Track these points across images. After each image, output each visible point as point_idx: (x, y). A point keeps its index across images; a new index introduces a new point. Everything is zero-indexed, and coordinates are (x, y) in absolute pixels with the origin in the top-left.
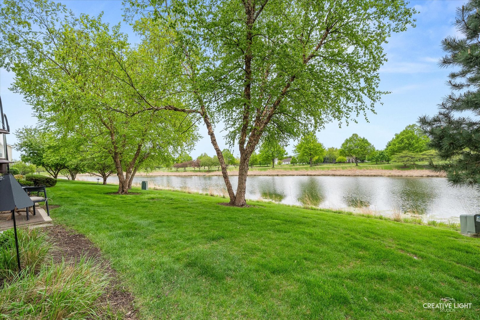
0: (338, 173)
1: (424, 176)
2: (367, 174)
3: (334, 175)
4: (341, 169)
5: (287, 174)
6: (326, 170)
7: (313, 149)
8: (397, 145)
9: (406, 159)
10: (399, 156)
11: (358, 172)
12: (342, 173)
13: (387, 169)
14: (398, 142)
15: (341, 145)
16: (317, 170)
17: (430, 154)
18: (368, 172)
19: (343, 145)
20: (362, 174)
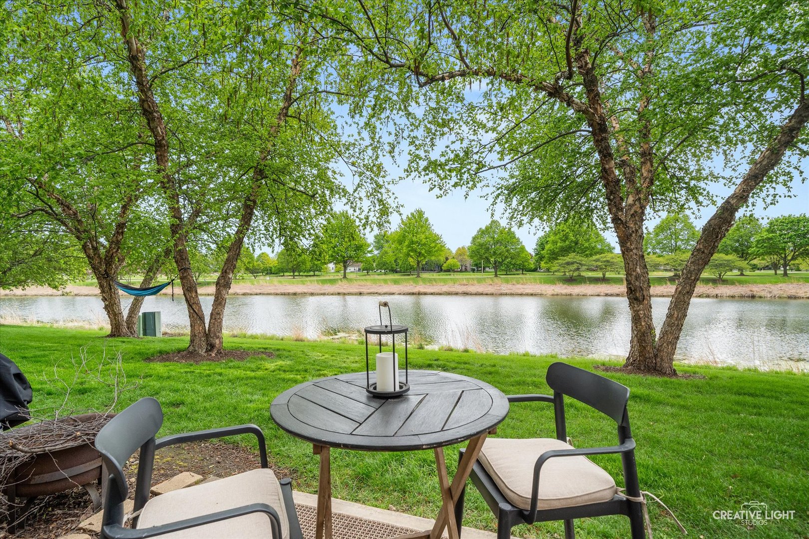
0: (472, 289)
1: (602, 294)
2: (519, 292)
3: (466, 294)
4: (475, 282)
5: (379, 291)
6: (451, 284)
7: (424, 244)
8: (559, 244)
9: (575, 266)
10: (564, 262)
11: (505, 288)
12: (480, 290)
13: (548, 283)
14: (560, 239)
15: (471, 239)
16: (434, 283)
17: (605, 259)
18: (519, 288)
19: (474, 239)
20: (513, 292)
